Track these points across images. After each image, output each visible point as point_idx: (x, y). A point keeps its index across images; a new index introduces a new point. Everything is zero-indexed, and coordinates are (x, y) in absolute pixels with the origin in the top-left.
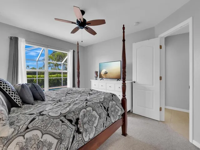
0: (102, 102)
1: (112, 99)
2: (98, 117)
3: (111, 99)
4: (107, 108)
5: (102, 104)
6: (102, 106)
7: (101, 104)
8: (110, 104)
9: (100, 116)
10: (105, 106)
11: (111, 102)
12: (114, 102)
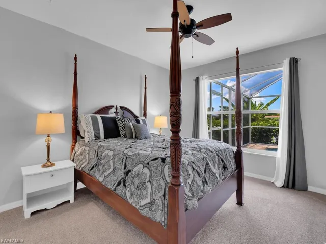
0: (129, 155)
1: (148, 164)
2: (111, 170)
3: (146, 162)
4: (127, 169)
5: (127, 158)
6: (124, 161)
7: (125, 157)
8: (136, 169)
9: (114, 170)
10: (127, 164)
11: (141, 166)
12: (146, 171)
